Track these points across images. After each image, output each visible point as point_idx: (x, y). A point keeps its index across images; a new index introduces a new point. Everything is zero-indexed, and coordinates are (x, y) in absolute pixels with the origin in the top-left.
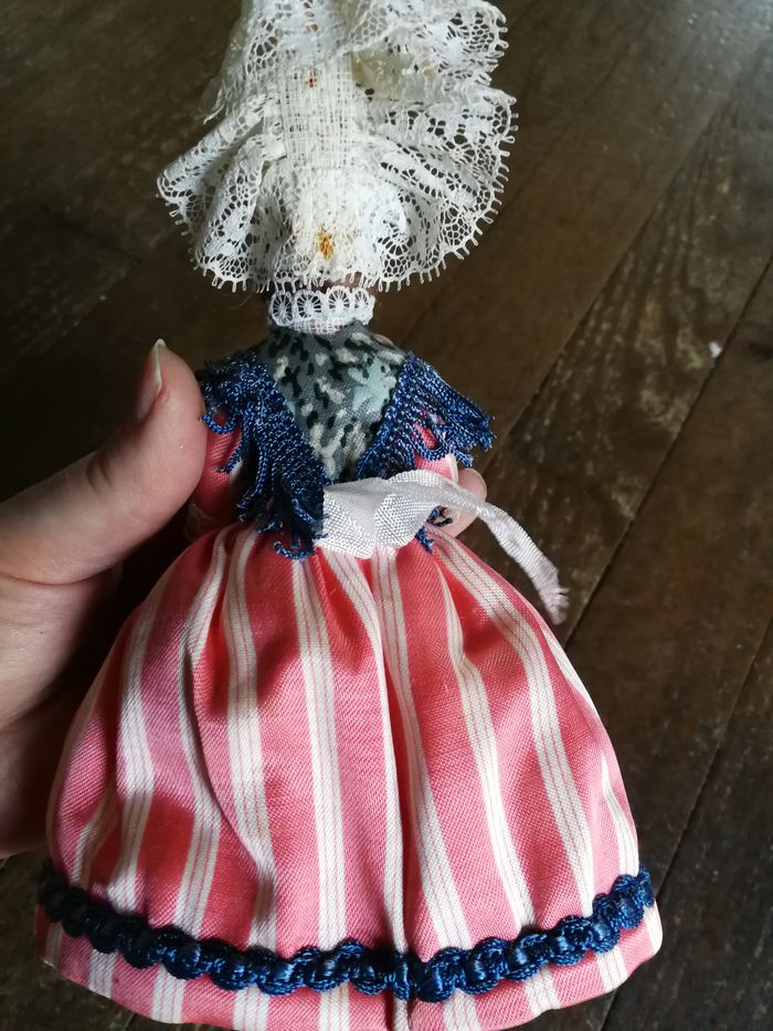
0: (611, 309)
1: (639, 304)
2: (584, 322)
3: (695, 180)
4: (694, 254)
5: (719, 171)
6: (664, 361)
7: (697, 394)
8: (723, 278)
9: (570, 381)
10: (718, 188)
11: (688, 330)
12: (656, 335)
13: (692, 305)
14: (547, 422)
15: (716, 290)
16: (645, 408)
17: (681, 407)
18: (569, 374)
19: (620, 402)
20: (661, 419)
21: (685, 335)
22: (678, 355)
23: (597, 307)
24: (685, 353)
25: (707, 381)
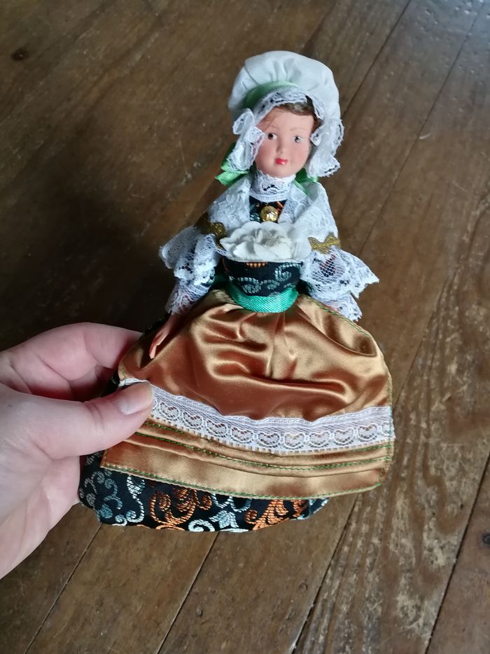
0: (368, 509)
1: (391, 500)
2: (346, 527)
3: (429, 362)
4: (432, 441)
5: (447, 352)
6: (414, 560)
7: (443, 594)
8: (457, 463)
9: (337, 593)
10: (448, 368)
11: (431, 524)
12: (406, 534)
13: (434, 497)
14: (322, 638)
15: (451, 479)
16: (401, 616)
17: (431, 609)
18: (337, 583)
19: (380, 610)
20: (414, 625)
21: (430, 530)
22: (426, 552)
23: (356, 509)
24: (431, 550)
25: (451, 578)
